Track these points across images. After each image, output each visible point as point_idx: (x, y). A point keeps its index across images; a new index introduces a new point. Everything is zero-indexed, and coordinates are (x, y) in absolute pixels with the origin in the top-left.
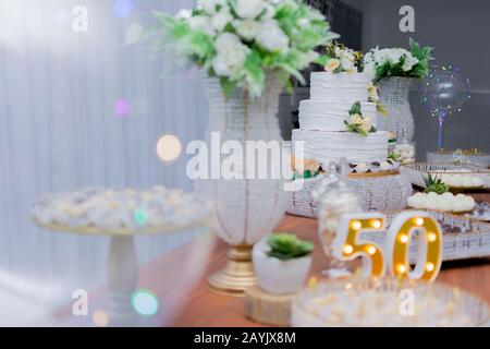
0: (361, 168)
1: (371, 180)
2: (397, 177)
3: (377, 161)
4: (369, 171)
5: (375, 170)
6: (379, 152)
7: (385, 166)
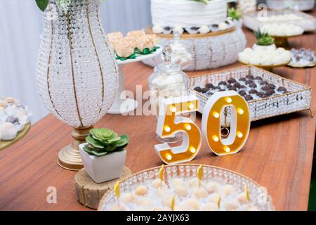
0: (204, 29)
1: (211, 39)
2: (233, 34)
3: (216, 23)
4: (211, 31)
5: (214, 30)
6: (218, 16)
7: (223, 26)
